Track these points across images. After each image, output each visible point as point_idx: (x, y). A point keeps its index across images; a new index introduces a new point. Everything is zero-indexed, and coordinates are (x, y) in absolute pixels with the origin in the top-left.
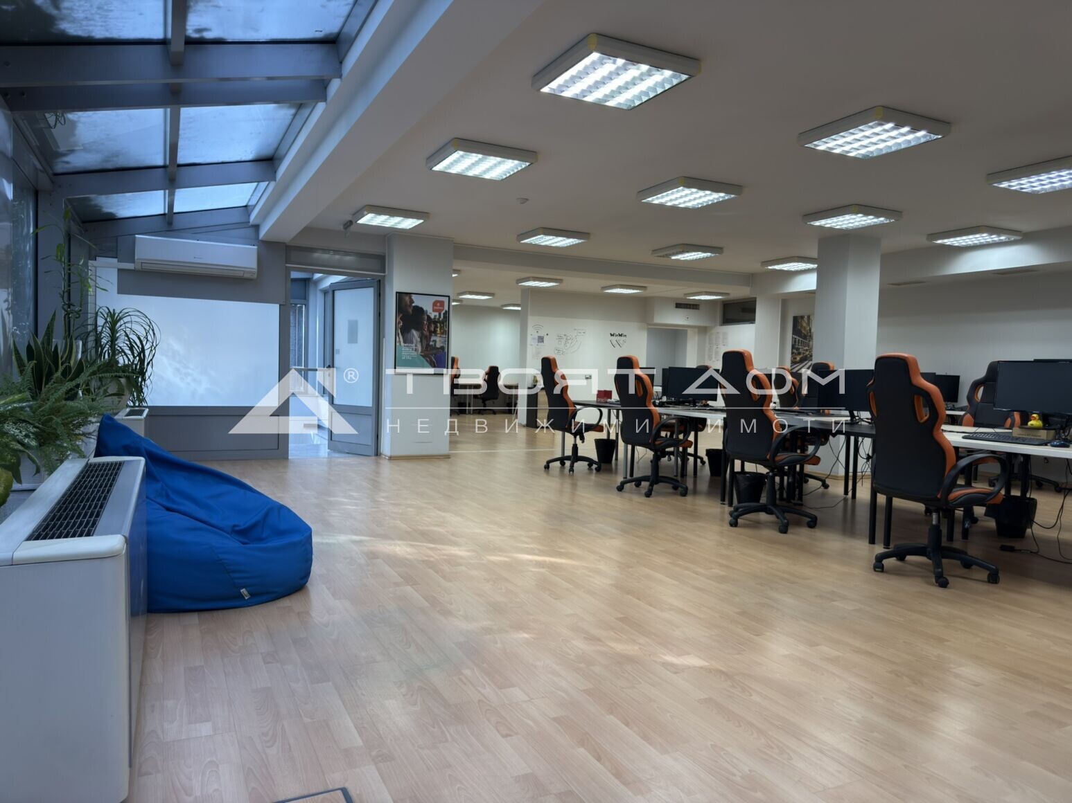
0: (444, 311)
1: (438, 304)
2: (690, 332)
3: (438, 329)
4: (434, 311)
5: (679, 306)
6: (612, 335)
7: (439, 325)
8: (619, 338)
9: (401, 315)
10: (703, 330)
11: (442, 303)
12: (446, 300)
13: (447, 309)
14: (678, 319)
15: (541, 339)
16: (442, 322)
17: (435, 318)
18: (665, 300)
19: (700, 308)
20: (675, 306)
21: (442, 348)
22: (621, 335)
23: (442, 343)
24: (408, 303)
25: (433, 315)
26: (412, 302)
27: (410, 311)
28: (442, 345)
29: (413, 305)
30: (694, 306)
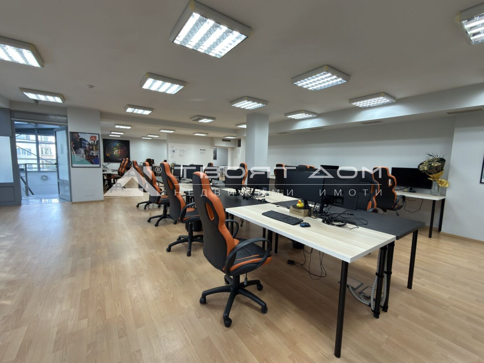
0: (96, 141)
1: (93, 138)
2: (229, 149)
3: (94, 148)
4: (91, 140)
5: (224, 140)
6: (201, 150)
7: (94, 146)
8: (203, 151)
9: (73, 142)
10: (233, 149)
11: (95, 137)
12: (97, 136)
13: (98, 140)
14: (224, 144)
15: (174, 151)
16: (96, 145)
17: (92, 143)
18: (218, 138)
19: (231, 141)
20: (222, 140)
22: (204, 150)
23: (97, 154)
24: (77, 137)
26: (79, 136)
27: (78, 140)
28: (96, 155)
29: (80, 137)
30: (228, 140)
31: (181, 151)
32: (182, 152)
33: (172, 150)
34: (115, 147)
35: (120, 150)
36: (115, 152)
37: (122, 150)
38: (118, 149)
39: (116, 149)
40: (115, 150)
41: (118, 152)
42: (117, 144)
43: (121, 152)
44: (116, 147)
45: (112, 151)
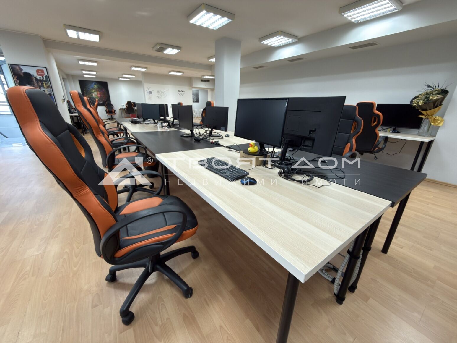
0: (45, 75)
1: (40, 72)
3: (44, 85)
4: (38, 75)
5: (203, 80)
6: (179, 91)
7: (44, 82)
8: (182, 92)
9: (16, 77)
10: (211, 90)
11: (42, 71)
12: (45, 70)
13: (47, 74)
14: (203, 85)
15: (151, 93)
16: (46, 81)
17: (40, 79)
18: (197, 78)
19: (210, 81)
20: (200, 81)
21: (50, 94)
22: (182, 91)
23: (49, 91)
24: (19, 70)
25: (38, 77)
26: (21, 70)
27: (22, 75)
28: (49, 93)
29: (23, 71)
30: (207, 81)
31: (158, 92)
32: (160, 93)
33: (149, 91)
34: (93, 89)
35: (98, 92)
36: (94, 95)
37: (101, 92)
38: (96, 91)
39: (95, 92)
40: (93, 92)
41: (97, 94)
42: (95, 86)
43: (100, 94)
44: (95, 88)
45: (91, 93)
